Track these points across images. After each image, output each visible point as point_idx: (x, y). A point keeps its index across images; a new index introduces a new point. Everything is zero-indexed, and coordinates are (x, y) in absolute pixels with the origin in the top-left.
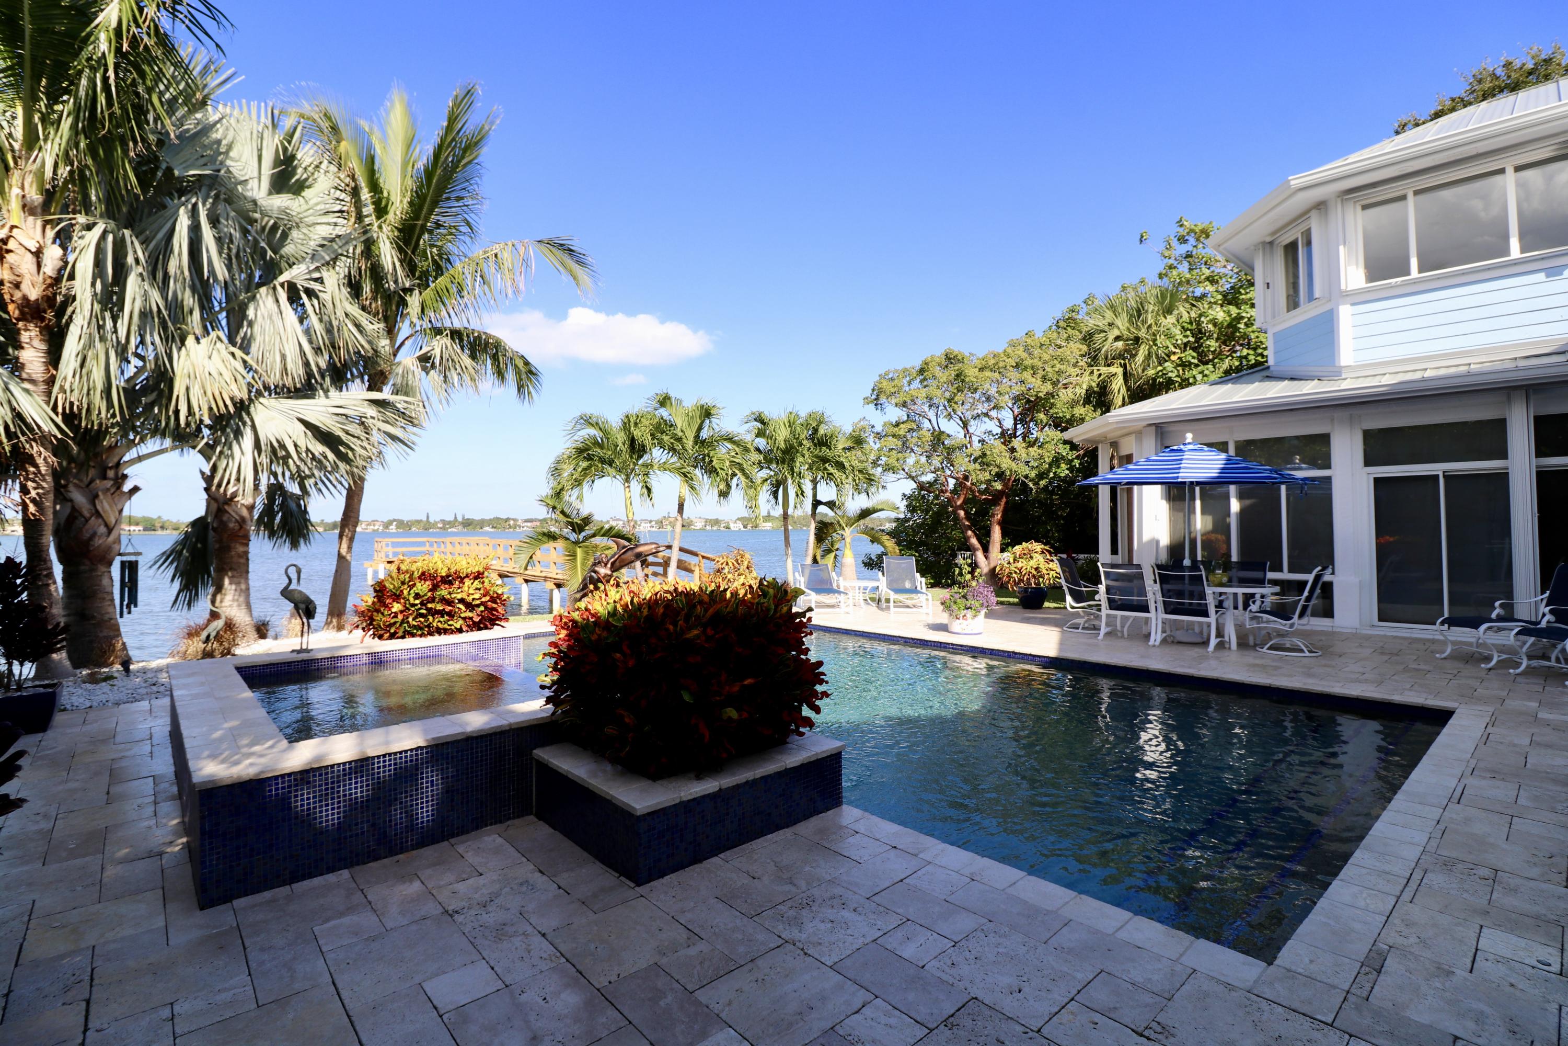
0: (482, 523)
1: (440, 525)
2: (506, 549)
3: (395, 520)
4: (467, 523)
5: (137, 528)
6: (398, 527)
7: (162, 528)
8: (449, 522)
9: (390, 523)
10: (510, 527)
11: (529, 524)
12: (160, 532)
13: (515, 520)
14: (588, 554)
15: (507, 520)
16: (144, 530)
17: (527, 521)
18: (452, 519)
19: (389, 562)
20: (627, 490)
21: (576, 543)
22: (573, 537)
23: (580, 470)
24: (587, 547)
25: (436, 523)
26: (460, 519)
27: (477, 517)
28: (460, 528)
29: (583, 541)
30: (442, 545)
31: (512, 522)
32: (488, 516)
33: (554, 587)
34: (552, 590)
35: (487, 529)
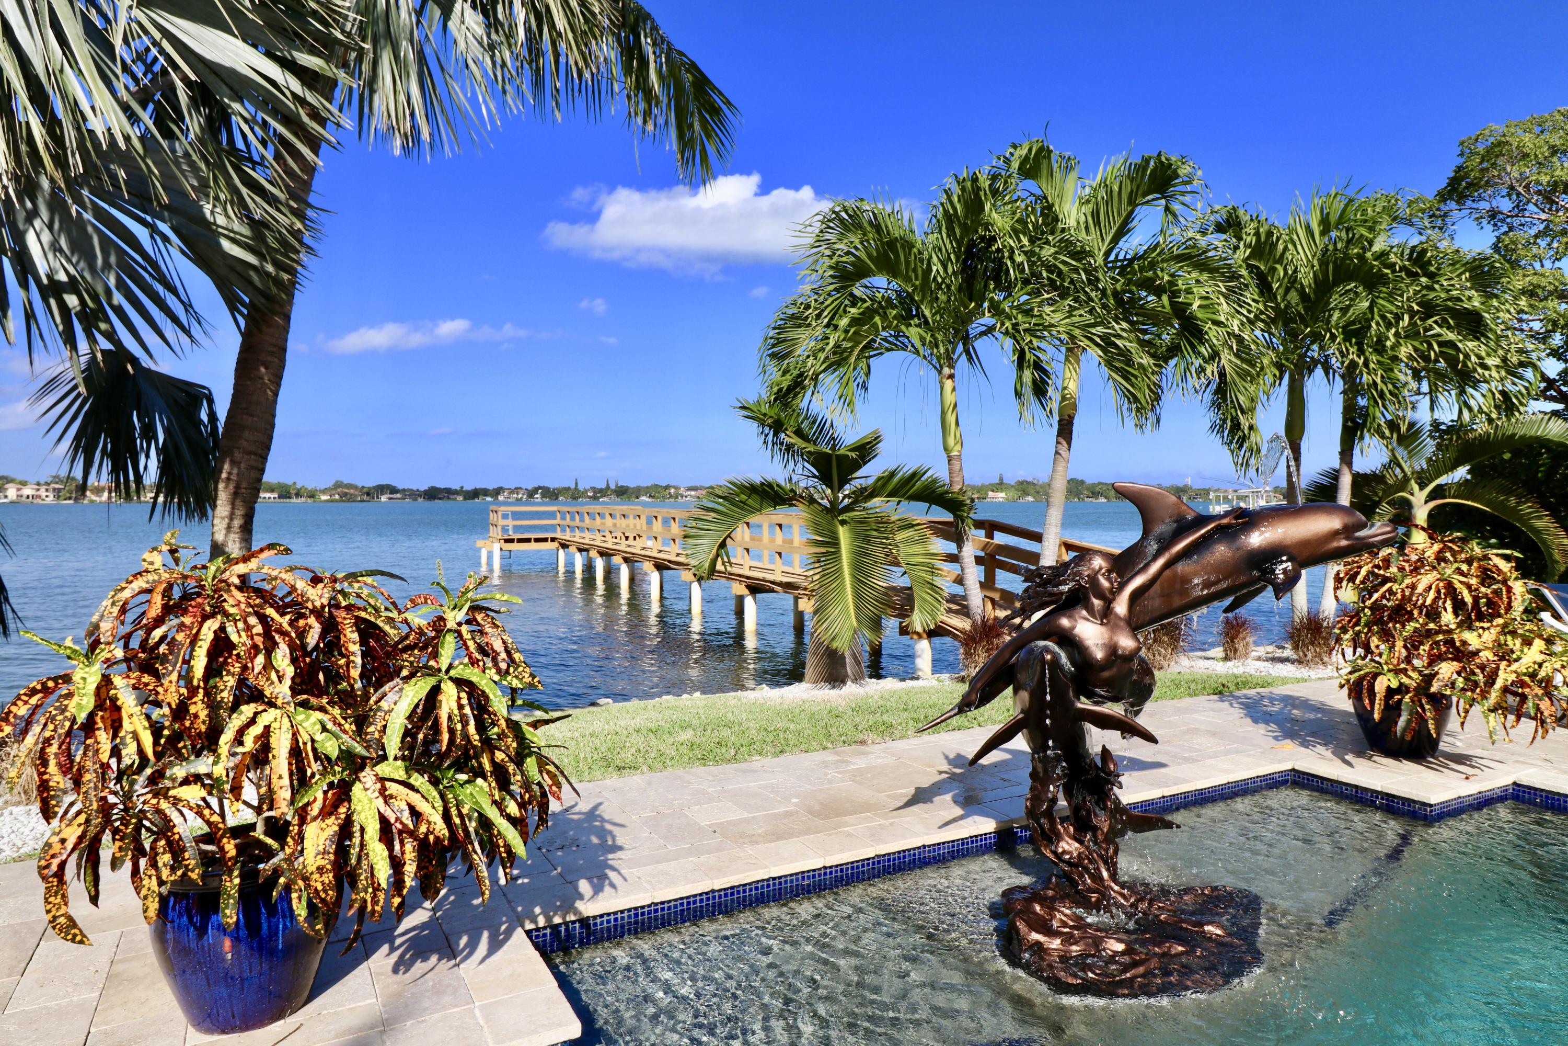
0: (637, 492)
1: (590, 494)
2: (666, 522)
3: (540, 488)
4: (622, 492)
5: (272, 495)
6: (543, 496)
7: (298, 495)
8: (601, 491)
9: (535, 490)
10: (671, 496)
11: (693, 493)
12: (294, 500)
13: (676, 488)
14: (867, 539)
15: (667, 487)
16: (279, 497)
17: (690, 489)
18: (603, 486)
19: (507, 541)
20: (948, 384)
21: (834, 511)
22: (823, 495)
23: (844, 322)
24: (861, 521)
25: (586, 491)
26: (613, 487)
27: (632, 484)
28: (613, 497)
29: (848, 509)
30: (577, 517)
31: (672, 491)
32: (645, 483)
33: (746, 592)
34: (740, 600)
35: (644, 498)
